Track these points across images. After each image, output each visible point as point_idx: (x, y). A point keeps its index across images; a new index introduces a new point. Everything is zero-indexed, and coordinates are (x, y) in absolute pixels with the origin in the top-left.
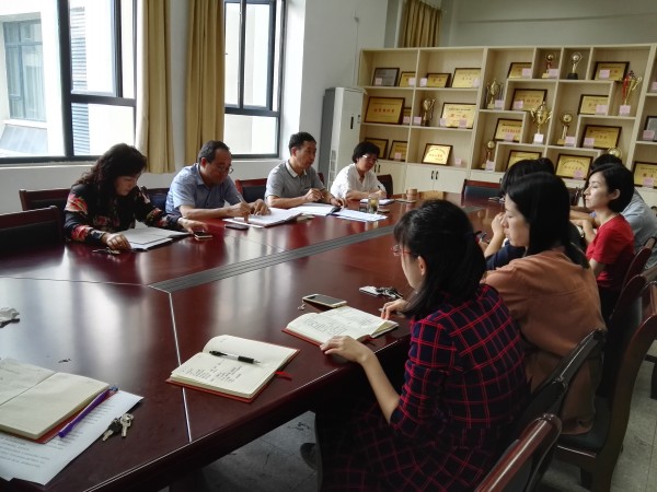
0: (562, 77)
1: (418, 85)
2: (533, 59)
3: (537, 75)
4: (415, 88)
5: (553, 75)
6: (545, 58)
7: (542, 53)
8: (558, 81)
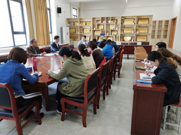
0: (106, 22)
1: (79, 25)
2: (100, 19)
3: (102, 22)
4: (79, 26)
5: (105, 22)
6: (103, 19)
7: (102, 18)
8: (106, 23)
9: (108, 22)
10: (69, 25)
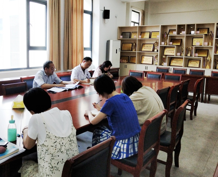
7: (179, 26)
9: (190, 34)
10: (121, 37)
